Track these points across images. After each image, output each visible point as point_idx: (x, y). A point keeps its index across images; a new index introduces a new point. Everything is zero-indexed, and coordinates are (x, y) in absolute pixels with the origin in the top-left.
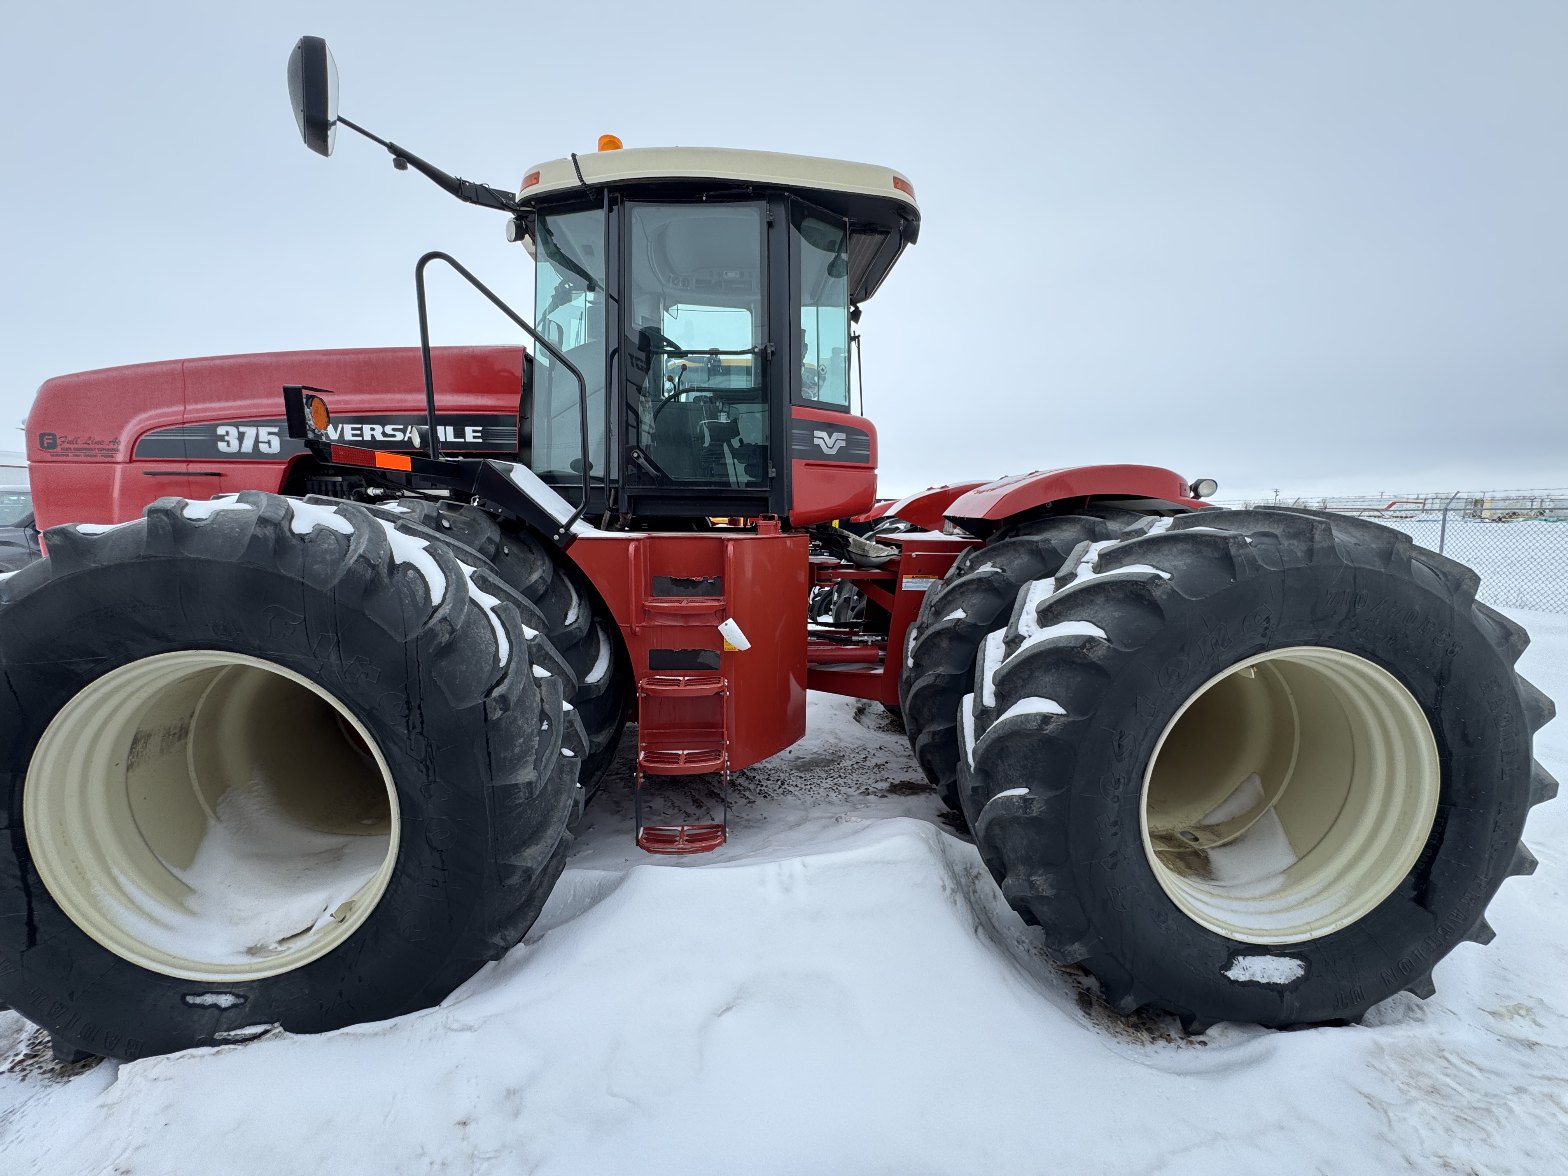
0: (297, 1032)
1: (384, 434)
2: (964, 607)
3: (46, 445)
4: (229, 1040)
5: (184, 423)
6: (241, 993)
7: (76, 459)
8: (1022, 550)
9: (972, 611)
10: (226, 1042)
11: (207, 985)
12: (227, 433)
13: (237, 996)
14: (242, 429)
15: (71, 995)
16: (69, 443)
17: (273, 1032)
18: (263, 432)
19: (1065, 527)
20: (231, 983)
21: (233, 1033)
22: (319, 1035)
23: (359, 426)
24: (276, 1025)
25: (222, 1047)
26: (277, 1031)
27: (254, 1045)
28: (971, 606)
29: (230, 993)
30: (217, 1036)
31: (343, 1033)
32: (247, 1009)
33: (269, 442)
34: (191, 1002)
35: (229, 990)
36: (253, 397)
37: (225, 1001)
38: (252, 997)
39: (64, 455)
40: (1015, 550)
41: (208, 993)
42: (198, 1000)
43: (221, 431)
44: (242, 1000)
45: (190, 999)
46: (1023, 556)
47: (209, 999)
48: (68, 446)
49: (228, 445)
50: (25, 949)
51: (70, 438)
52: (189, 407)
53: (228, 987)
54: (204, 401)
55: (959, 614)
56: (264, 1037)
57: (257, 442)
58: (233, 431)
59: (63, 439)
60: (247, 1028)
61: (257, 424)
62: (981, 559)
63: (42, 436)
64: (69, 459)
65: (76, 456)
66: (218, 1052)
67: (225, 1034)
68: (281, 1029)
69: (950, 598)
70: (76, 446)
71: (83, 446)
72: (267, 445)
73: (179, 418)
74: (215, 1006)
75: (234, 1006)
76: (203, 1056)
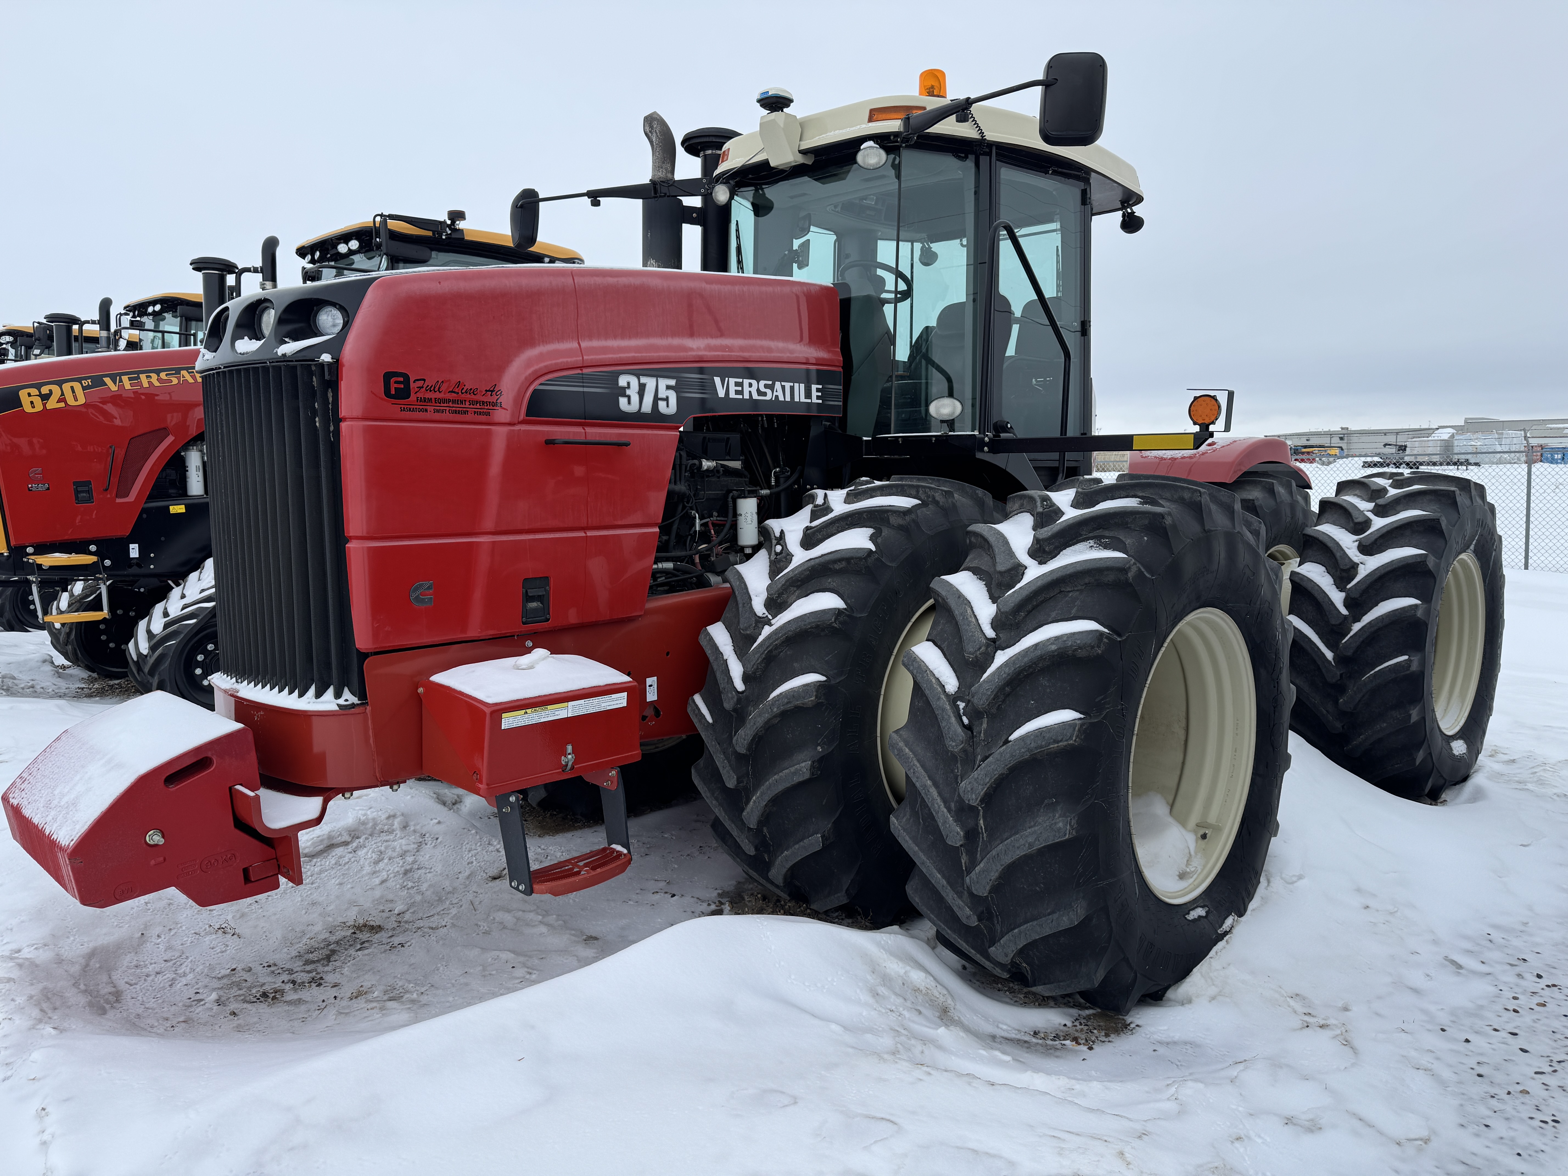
1: (759, 392)
3: (393, 392)
5: (581, 368)
7: (437, 416)
12: (629, 383)
14: (643, 380)
16: (429, 389)
18: (663, 383)
23: (741, 380)
33: (667, 399)
36: (648, 335)
39: (420, 410)
43: (623, 381)
48: (429, 395)
49: (629, 403)
51: (429, 382)
52: (584, 344)
54: (599, 336)
57: (656, 399)
58: (634, 382)
59: (420, 383)
61: (657, 374)
63: (388, 376)
64: (428, 415)
65: (438, 411)
70: (437, 395)
71: (449, 396)
72: (665, 403)
73: (577, 359)
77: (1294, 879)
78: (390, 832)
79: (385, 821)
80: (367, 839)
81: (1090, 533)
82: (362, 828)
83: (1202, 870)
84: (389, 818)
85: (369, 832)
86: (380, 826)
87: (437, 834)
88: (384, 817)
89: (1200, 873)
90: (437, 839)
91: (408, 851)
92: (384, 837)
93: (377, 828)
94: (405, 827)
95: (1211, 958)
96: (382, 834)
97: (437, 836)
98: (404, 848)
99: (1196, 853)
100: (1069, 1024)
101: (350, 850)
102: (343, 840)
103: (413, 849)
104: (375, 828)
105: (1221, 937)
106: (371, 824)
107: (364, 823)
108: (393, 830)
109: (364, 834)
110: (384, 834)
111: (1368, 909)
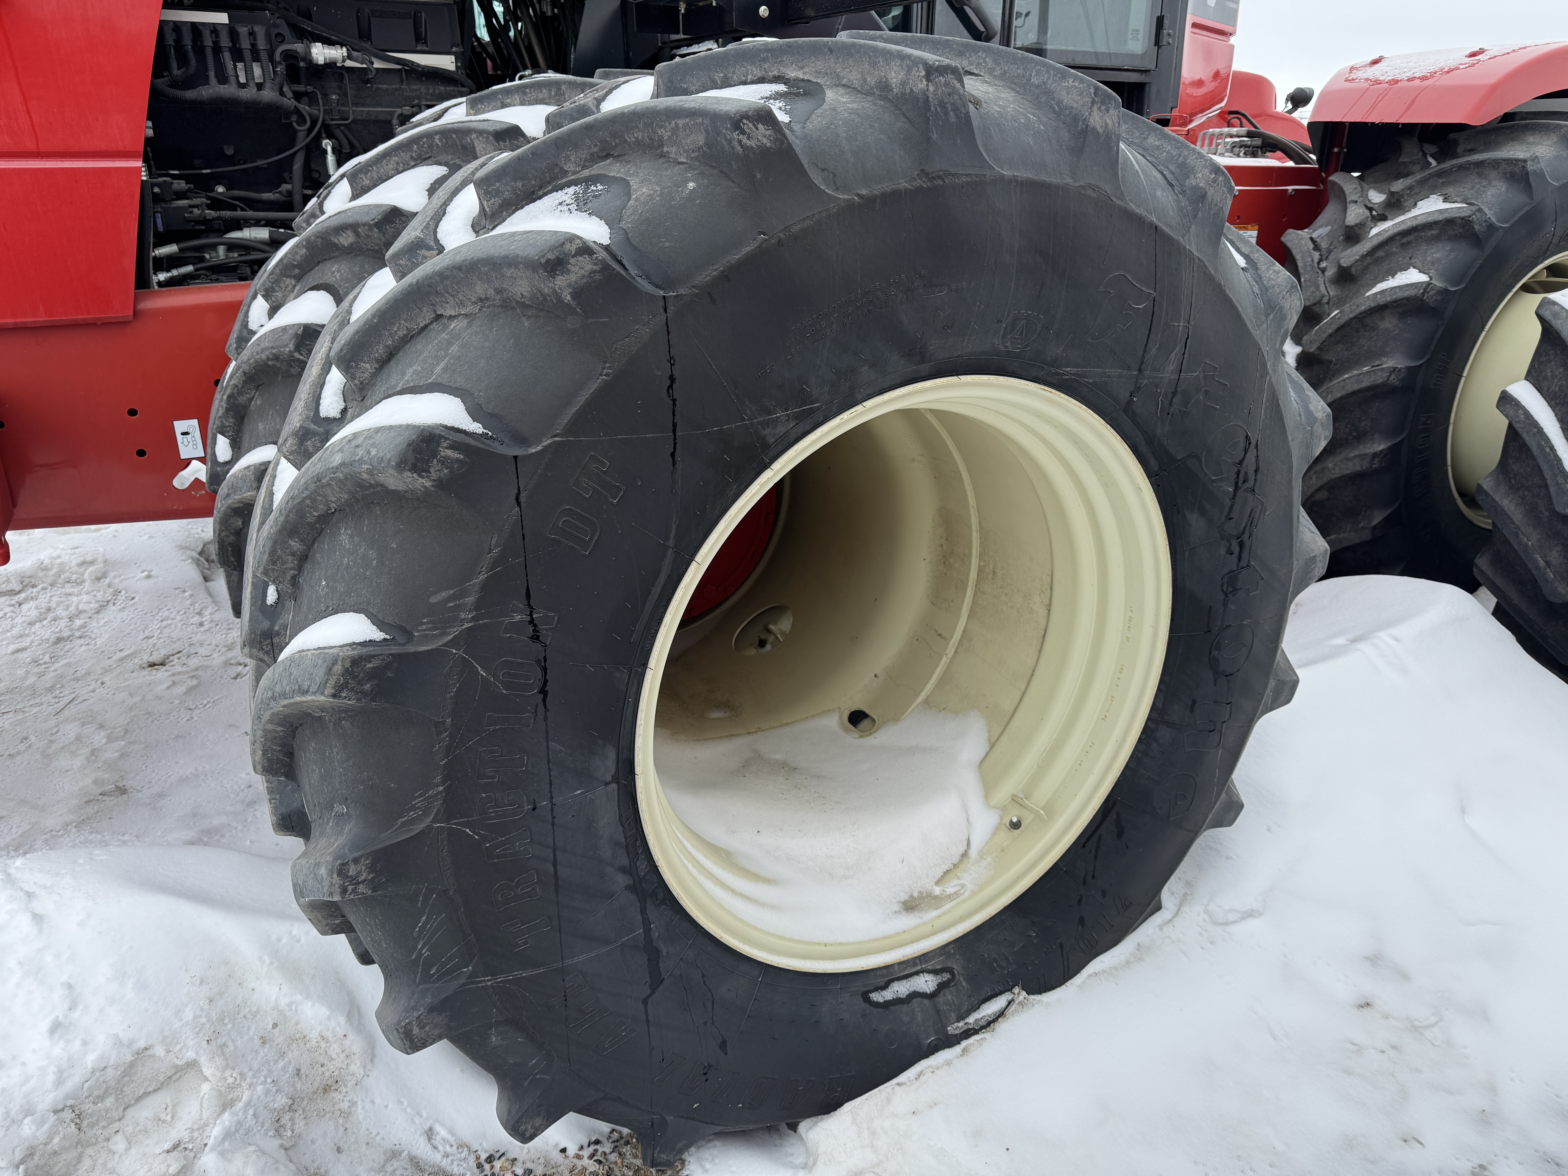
0: (1040, 993)
2: (1419, 264)
4: (969, 1030)
6: (939, 967)
8: (1493, 174)
9: (1437, 270)
10: (968, 1033)
11: (885, 971)
13: (935, 972)
15: (723, 1045)
17: (1017, 1002)
19: (1531, 139)
20: (916, 958)
21: (971, 1019)
22: (1063, 987)
24: (1016, 990)
25: (964, 1043)
26: (1021, 998)
27: (1002, 1026)
28: (1433, 263)
29: (922, 971)
30: (954, 1029)
31: (1089, 976)
32: (964, 984)
34: (881, 1000)
35: (919, 968)
37: (926, 983)
38: (957, 967)
40: (1480, 175)
41: (893, 980)
42: (888, 995)
44: (946, 976)
45: (876, 997)
46: (1494, 183)
47: (901, 989)
50: (649, 992)
53: (915, 965)
55: (1412, 276)
56: (1007, 1012)
60: (984, 1006)
62: (1416, 190)
66: (964, 1050)
67: (961, 1024)
68: (1024, 993)
69: (1381, 253)
74: (915, 995)
75: (941, 987)
76: (948, 1063)
77: (1232, 917)
78: (79, 582)
79: (75, 568)
80: (44, 589)
81: (584, 167)
82: (41, 574)
83: (974, 894)
84: (83, 564)
85: (49, 581)
86: (67, 574)
87: (135, 592)
88: (74, 562)
89: (964, 901)
90: (133, 598)
91: (85, 611)
92: (68, 589)
93: (62, 577)
94: (98, 579)
95: (898, 1084)
96: (66, 585)
97: (133, 595)
98: (81, 607)
99: (981, 856)
100: (572, 1150)
101: (13, 602)
102: (9, 588)
103: (91, 609)
104: (60, 576)
105: (950, 1042)
106: (54, 571)
107: (46, 569)
108: (84, 581)
109: (43, 582)
110: (69, 585)
111: (1365, 1010)
